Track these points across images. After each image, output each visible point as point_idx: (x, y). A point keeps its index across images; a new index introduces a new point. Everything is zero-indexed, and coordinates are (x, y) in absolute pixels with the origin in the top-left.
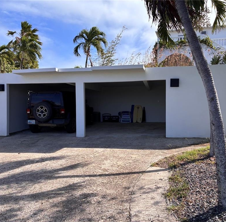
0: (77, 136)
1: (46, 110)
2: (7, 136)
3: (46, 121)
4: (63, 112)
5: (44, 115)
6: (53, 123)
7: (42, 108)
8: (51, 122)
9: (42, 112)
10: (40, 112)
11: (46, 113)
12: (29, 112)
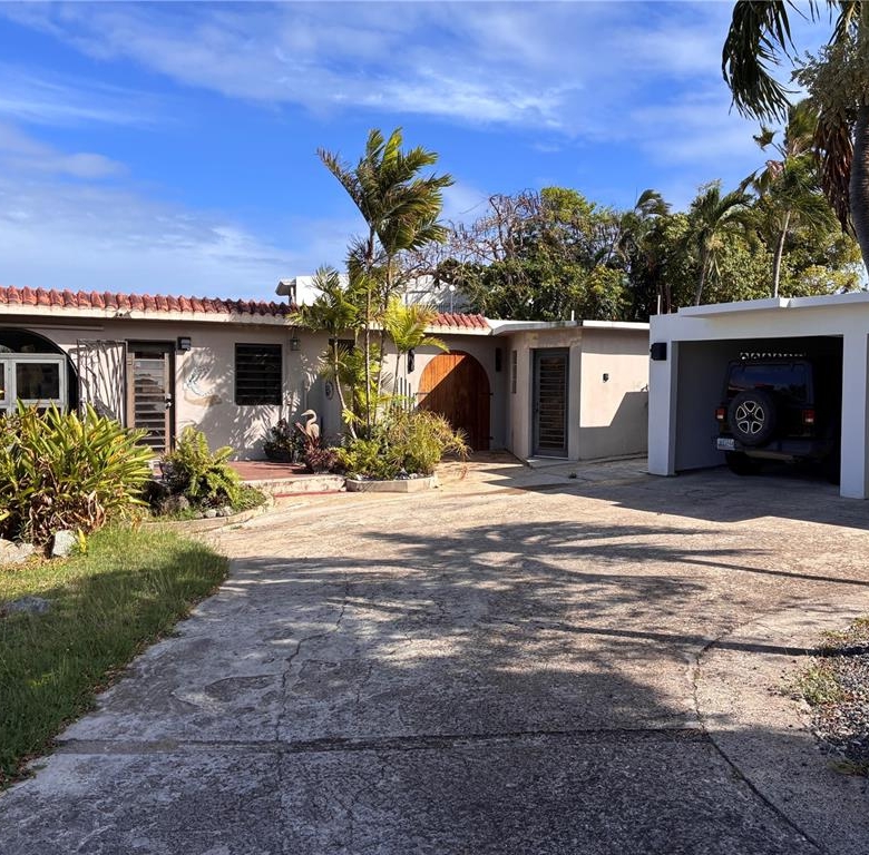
0: (842, 494)
1: (759, 414)
2: (668, 476)
3: (762, 443)
4: (809, 420)
5: (756, 427)
6: (779, 450)
7: (750, 406)
8: (774, 446)
9: (750, 418)
10: (747, 419)
11: (760, 422)
12: (721, 417)
